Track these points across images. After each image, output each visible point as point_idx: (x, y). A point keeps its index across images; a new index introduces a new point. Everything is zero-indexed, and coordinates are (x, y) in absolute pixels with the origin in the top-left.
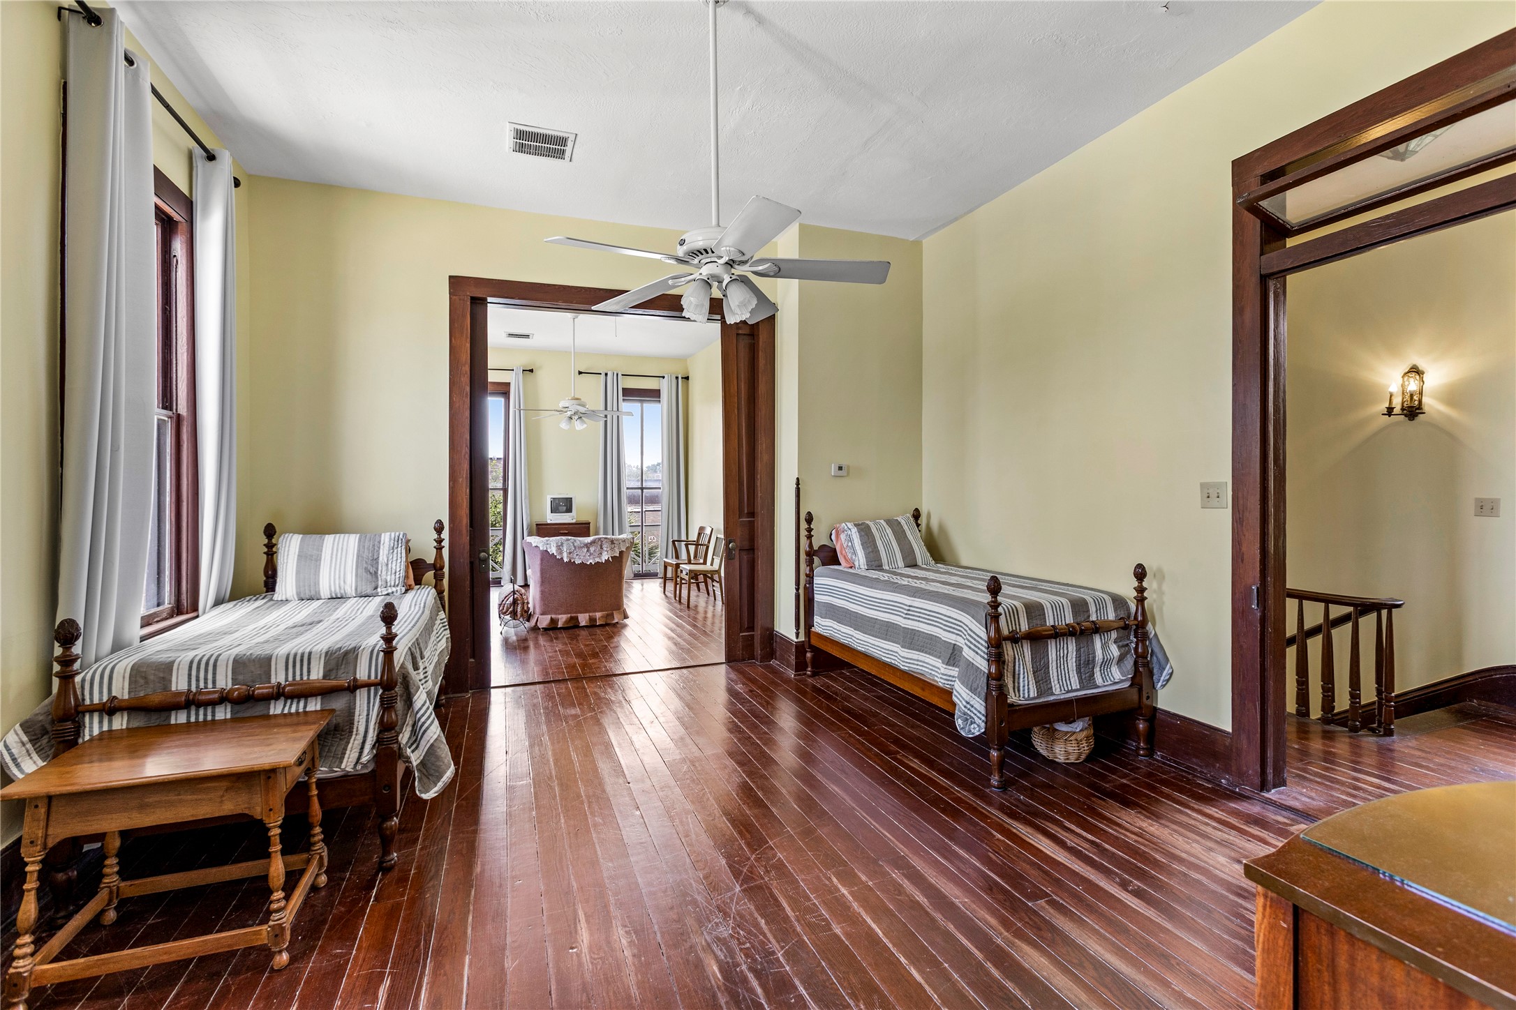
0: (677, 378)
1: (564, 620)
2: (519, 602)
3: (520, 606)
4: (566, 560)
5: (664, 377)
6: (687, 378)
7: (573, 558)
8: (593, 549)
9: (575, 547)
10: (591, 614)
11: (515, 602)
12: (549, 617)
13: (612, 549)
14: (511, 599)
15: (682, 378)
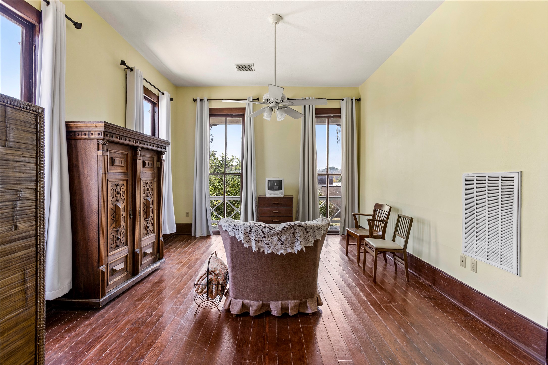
0: (352, 100)
1: (255, 307)
2: (214, 283)
3: (214, 287)
4: (254, 249)
5: (343, 100)
6: (359, 100)
7: (262, 247)
8: (285, 238)
9: (264, 235)
10: (283, 302)
11: (209, 283)
12: (240, 302)
13: (306, 238)
14: (206, 279)
15: (356, 100)
